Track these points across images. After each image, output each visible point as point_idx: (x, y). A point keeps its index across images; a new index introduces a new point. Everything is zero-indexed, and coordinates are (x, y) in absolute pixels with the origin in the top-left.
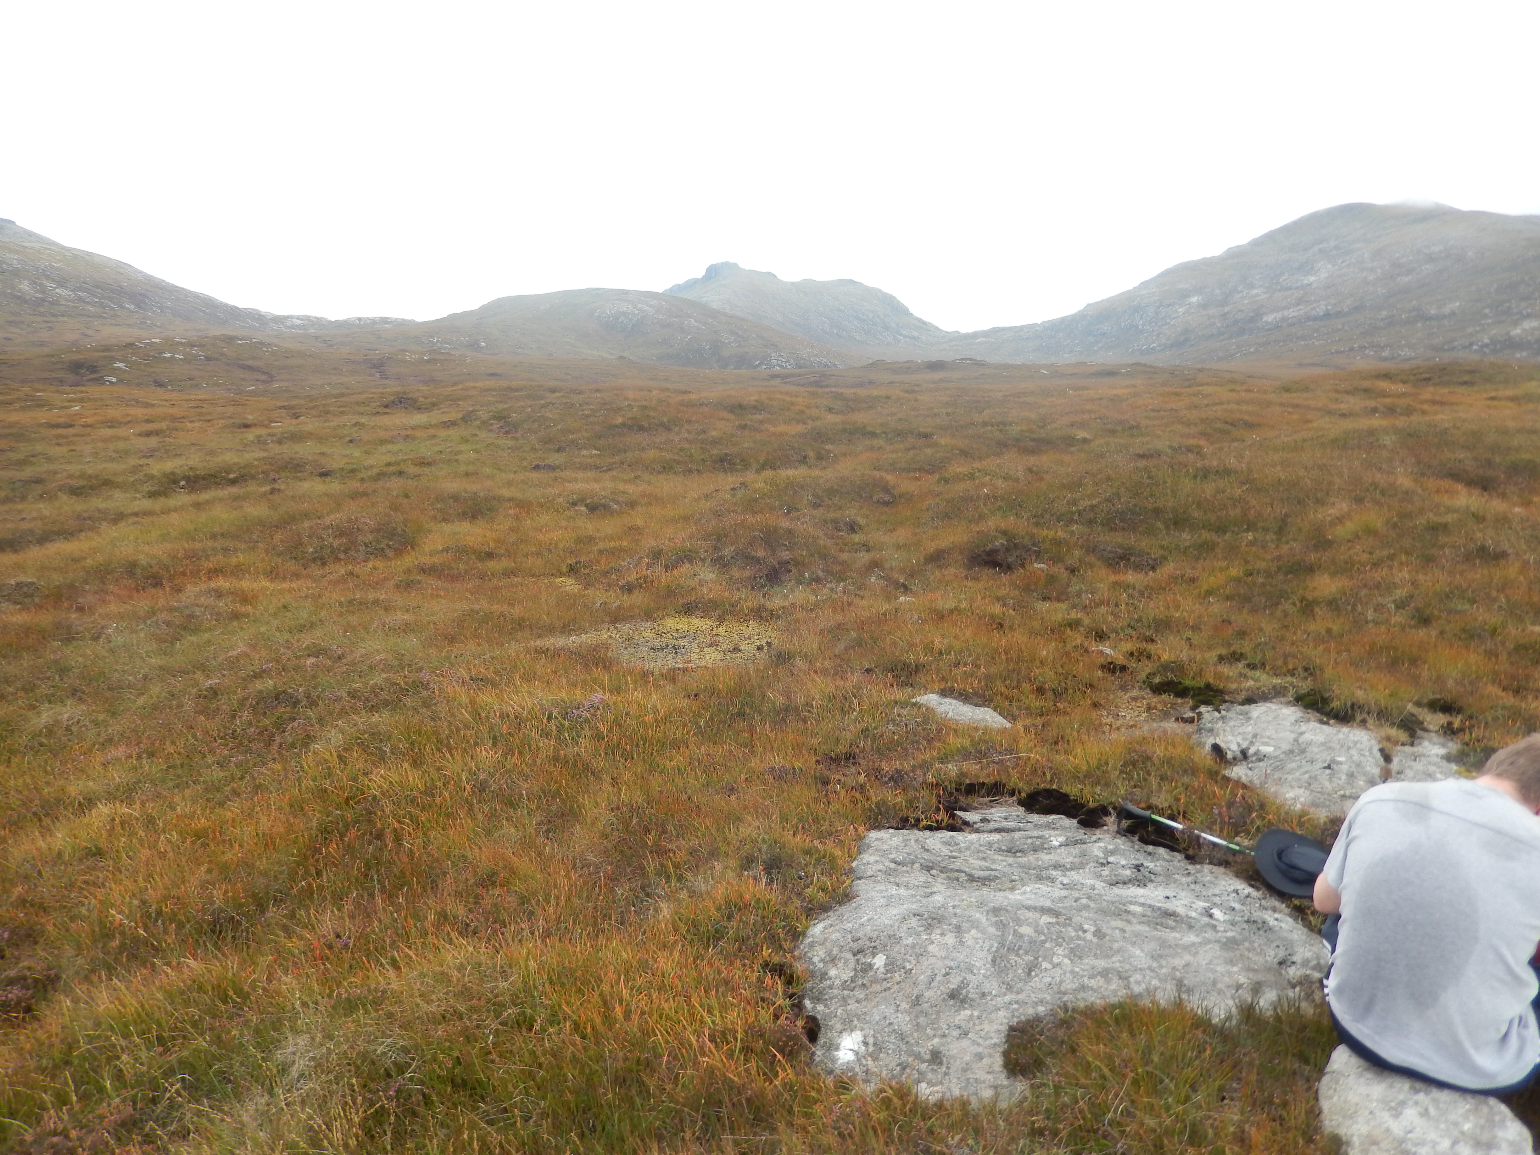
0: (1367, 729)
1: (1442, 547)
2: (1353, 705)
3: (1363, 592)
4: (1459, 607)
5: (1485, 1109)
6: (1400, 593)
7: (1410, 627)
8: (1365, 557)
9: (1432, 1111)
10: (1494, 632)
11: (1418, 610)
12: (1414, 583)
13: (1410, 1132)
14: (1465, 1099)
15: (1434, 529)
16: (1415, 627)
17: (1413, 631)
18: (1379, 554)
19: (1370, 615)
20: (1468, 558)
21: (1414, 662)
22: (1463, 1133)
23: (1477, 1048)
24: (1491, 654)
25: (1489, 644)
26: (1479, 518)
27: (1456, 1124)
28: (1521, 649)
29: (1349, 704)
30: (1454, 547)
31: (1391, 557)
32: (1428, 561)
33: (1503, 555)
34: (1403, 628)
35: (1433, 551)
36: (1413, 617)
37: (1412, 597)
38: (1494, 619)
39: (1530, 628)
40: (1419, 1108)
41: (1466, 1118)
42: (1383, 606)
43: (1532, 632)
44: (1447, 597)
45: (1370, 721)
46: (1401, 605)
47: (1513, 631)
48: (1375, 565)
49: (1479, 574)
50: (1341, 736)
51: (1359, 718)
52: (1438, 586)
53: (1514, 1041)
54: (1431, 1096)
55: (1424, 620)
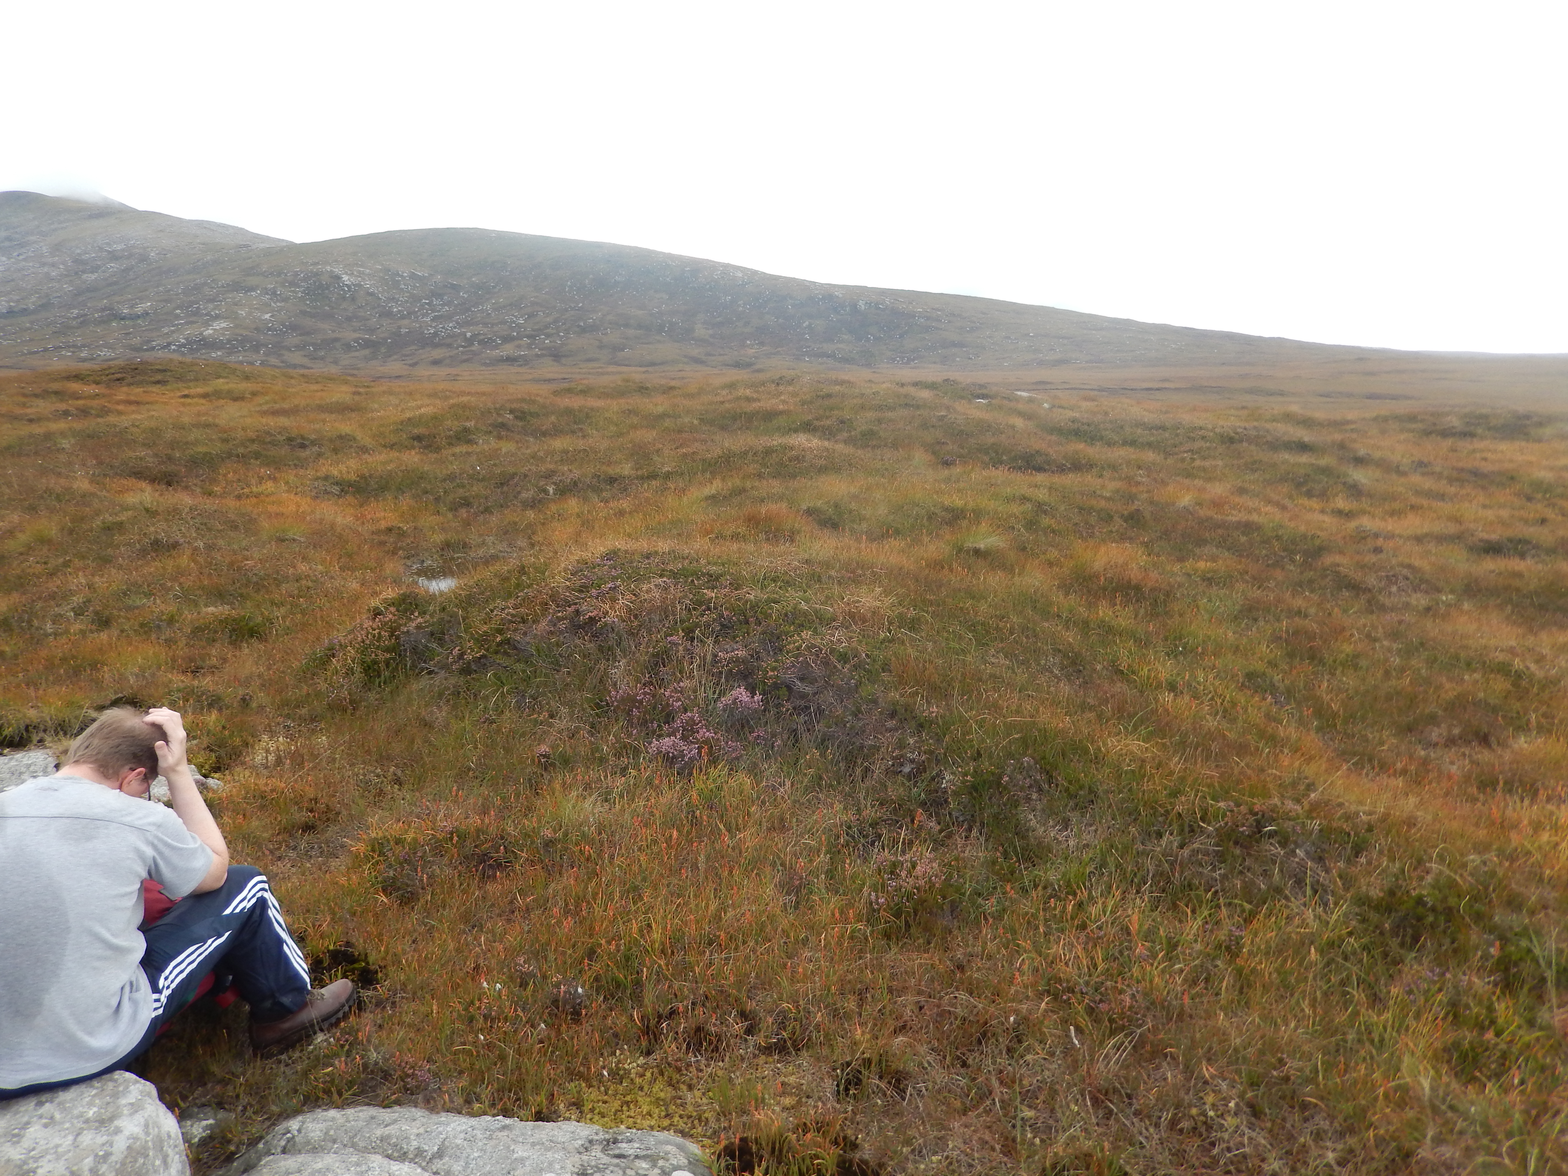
0: (46, 748)
1: (118, 547)
2: (27, 727)
3: (39, 605)
4: (138, 603)
5: (111, 1085)
6: (77, 600)
7: (92, 631)
8: (39, 568)
9: (58, 1116)
10: (171, 621)
11: (97, 613)
12: (90, 586)
13: (34, 1149)
14: (92, 1087)
15: (108, 529)
16: (98, 631)
17: (96, 635)
18: (54, 562)
19: (49, 627)
20: (143, 553)
21: (95, 666)
22: (87, 1121)
23: (91, 1033)
24: (169, 642)
25: (167, 633)
26: (151, 513)
27: (81, 1115)
28: (197, 631)
29: (22, 727)
30: (129, 544)
31: (66, 564)
32: (105, 561)
33: (175, 545)
34: (83, 632)
35: (110, 551)
36: (93, 622)
37: (89, 601)
38: (172, 608)
39: (204, 610)
40: (44, 1121)
41: (91, 1104)
42: (61, 616)
43: (208, 614)
44: (125, 594)
45: (48, 739)
46: (79, 612)
47: (189, 615)
48: (52, 575)
49: (153, 567)
50: (13, 763)
51: (35, 738)
52: (114, 587)
53: (126, 1007)
54: (57, 1101)
55: (104, 622)
